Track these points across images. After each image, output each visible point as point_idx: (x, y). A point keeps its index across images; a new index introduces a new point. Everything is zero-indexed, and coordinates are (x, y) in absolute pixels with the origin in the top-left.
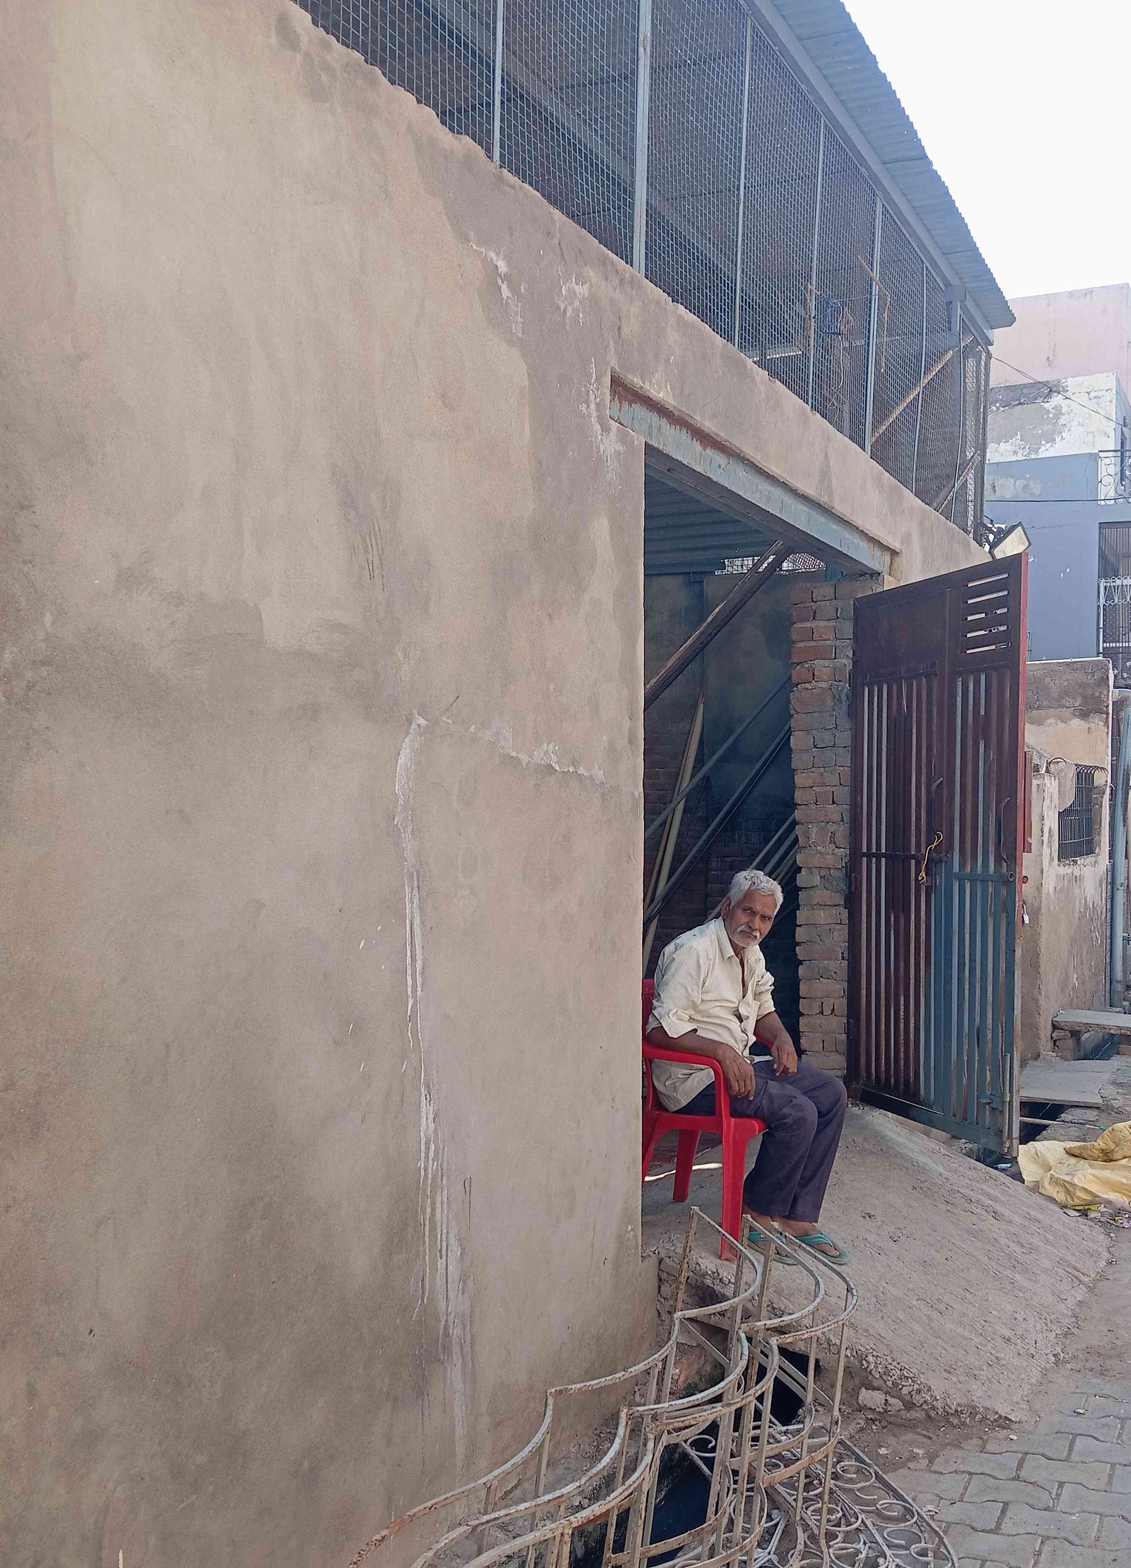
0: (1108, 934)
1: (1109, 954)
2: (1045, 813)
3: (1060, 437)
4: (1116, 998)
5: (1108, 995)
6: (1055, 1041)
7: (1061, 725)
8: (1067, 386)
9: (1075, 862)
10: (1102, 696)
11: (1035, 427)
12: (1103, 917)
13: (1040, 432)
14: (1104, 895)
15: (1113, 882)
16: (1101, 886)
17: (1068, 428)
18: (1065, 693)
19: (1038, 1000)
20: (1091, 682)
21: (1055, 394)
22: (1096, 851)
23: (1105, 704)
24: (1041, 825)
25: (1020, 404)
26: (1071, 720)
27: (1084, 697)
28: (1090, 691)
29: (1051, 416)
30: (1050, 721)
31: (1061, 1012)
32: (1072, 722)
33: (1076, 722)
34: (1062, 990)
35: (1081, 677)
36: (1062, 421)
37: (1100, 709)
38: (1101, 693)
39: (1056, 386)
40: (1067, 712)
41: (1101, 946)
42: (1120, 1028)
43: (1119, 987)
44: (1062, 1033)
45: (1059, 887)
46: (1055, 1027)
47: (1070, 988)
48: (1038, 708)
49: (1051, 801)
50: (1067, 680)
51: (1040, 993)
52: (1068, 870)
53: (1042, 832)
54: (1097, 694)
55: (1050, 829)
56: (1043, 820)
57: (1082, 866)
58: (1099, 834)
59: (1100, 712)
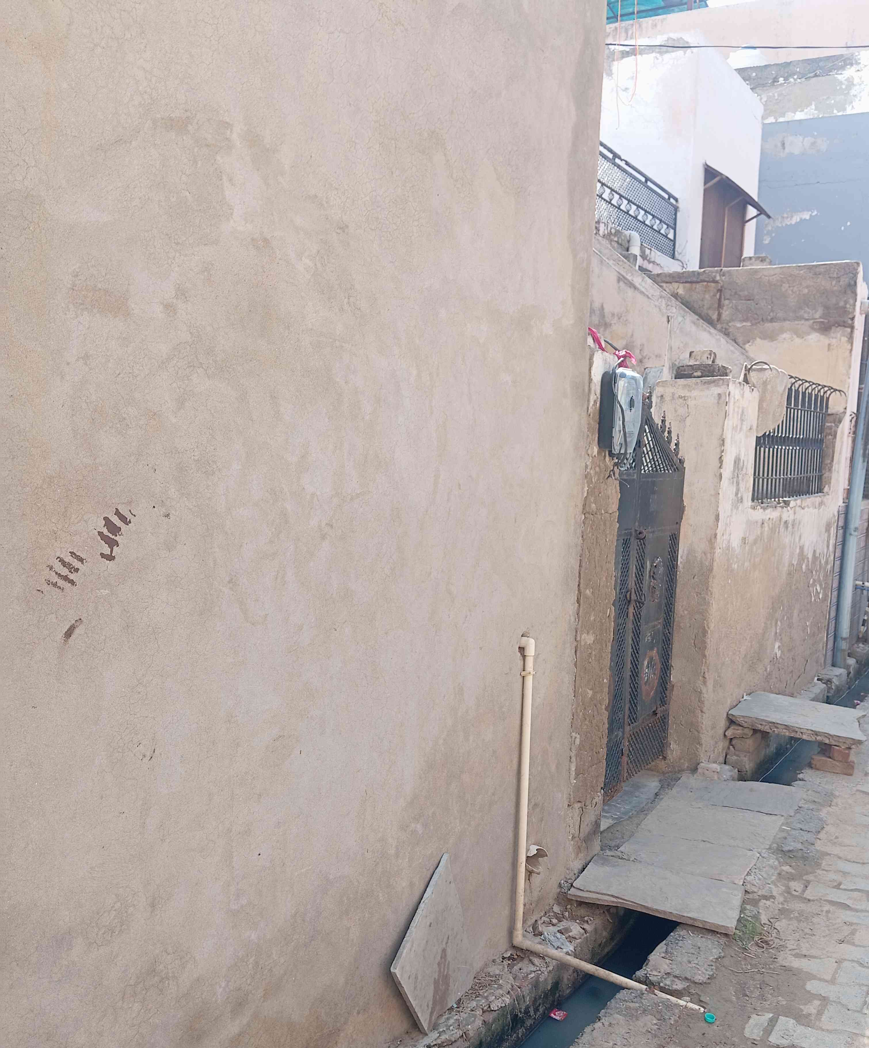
0: (835, 585)
1: (834, 608)
2: (728, 435)
4: (839, 660)
5: (830, 653)
6: (731, 739)
7: (797, 341)
8: (859, 59)
9: (787, 503)
10: (848, 306)
11: (828, 98)
12: (829, 567)
14: (832, 542)
15: (845, 528)
16: (828, 530)
18: (805, 302)
20: (835, 288)
22: (826, 490)
23: (851, 316)
25: (816, 76)
26: (809, 334)
27: (827, 308)
28: (834, 301)
30: (785, 335)
31: (745, 697)
32: (810, 337)
33: (814, 337)
35: (825, 283)
36: (853, 92)
37: (844, 322)
38: (846, 302)
40: (804, 325)
41: (824, 599)
43: (844, 645)
44: (739, 731)
45: (751, 538)
46: (731, 721)
47: (767, 661)
48: (772, 320)
49: (742, 420)
50: (807, 287)
51: (705, 683)
52: (772, 514)
53: (721, 461)
54: (842, 304)
55: (737, 461)
56: (723, 444)
57: (797, 508)
58: (830, 470)
59: (843, 325)
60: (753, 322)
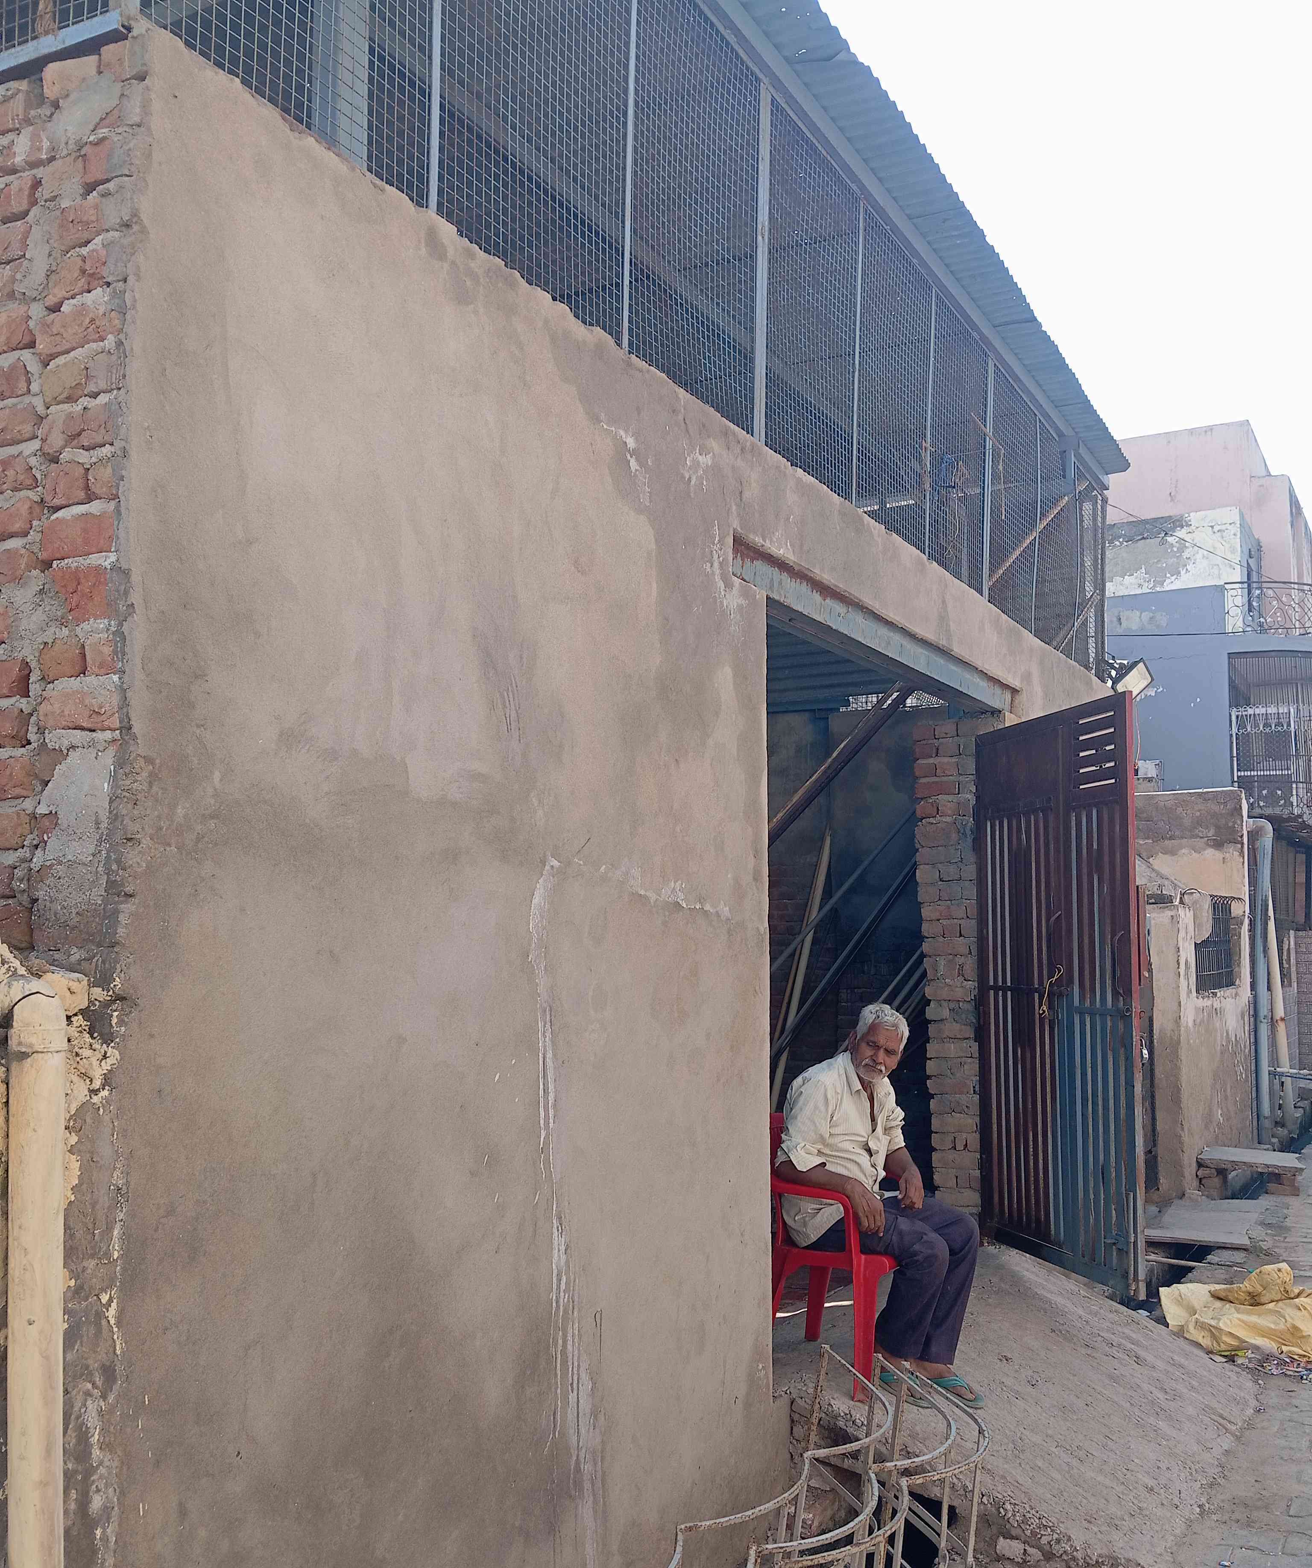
0: (1253, 1068)
1: (1254, 1089)
2: (1180, 944)
3: (1185, 570)
4: (1265, 1136)
5: (1255, 1131)
6: (1201, 1179)
7: (1194, 854)
8: (1190, 521)
9: (1215, 994)
10: (1236, 826)
11: (1159, 561)
12: (1247, 1051)
13: (1164, 565)
14: (1247, 1028)
15: (1256, 1015)
16: (1243, 1018)
17: (1193, 561)
18: (1199, 823)
19: (1181, 1136)
20: (1224, 811)
21: (1179, 529)
22: (1237, 983)
23: (1240, 834)
24: (1176, 956)
25: (1143, 538)
26: (1205, 850)
27: (1218, 827)
28: (1223, 821)
29: (1175, 549)
30: (1183, 851)
31: (1206, 1149)
32: (1206, 852)
33: (1210, 853)
34: (1206, 1127)
35: (1215, 808)
36: (1186, 555)
37: (1234, 839)
38: (1235, 823)
39: (1178, 521)
40: (1200, 843)
41: (1246, 1081)
42: (1268, 1166)
43: (1267, 1124)
44: (1207, 1172)
45: (1198, 1021)
46: (1200, 1164)
47: (1215, 1124)
48: (1171, 838)
49: (1187, 933)
50: (1199, 811)
51: (1183, 1129)
52: (1207, 1002)
53: (1179, 964)
54: (1230, 824)
55: (1187, 961)
56: (1179, 951)
57: (1222, 998)
58: (1239, 965)
59: (1236, 842)
60: (1155, 839)
